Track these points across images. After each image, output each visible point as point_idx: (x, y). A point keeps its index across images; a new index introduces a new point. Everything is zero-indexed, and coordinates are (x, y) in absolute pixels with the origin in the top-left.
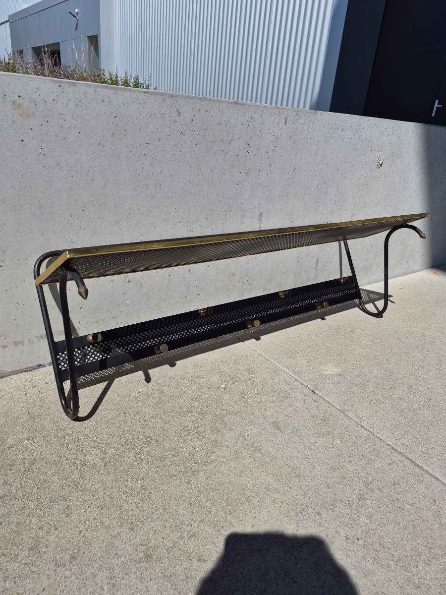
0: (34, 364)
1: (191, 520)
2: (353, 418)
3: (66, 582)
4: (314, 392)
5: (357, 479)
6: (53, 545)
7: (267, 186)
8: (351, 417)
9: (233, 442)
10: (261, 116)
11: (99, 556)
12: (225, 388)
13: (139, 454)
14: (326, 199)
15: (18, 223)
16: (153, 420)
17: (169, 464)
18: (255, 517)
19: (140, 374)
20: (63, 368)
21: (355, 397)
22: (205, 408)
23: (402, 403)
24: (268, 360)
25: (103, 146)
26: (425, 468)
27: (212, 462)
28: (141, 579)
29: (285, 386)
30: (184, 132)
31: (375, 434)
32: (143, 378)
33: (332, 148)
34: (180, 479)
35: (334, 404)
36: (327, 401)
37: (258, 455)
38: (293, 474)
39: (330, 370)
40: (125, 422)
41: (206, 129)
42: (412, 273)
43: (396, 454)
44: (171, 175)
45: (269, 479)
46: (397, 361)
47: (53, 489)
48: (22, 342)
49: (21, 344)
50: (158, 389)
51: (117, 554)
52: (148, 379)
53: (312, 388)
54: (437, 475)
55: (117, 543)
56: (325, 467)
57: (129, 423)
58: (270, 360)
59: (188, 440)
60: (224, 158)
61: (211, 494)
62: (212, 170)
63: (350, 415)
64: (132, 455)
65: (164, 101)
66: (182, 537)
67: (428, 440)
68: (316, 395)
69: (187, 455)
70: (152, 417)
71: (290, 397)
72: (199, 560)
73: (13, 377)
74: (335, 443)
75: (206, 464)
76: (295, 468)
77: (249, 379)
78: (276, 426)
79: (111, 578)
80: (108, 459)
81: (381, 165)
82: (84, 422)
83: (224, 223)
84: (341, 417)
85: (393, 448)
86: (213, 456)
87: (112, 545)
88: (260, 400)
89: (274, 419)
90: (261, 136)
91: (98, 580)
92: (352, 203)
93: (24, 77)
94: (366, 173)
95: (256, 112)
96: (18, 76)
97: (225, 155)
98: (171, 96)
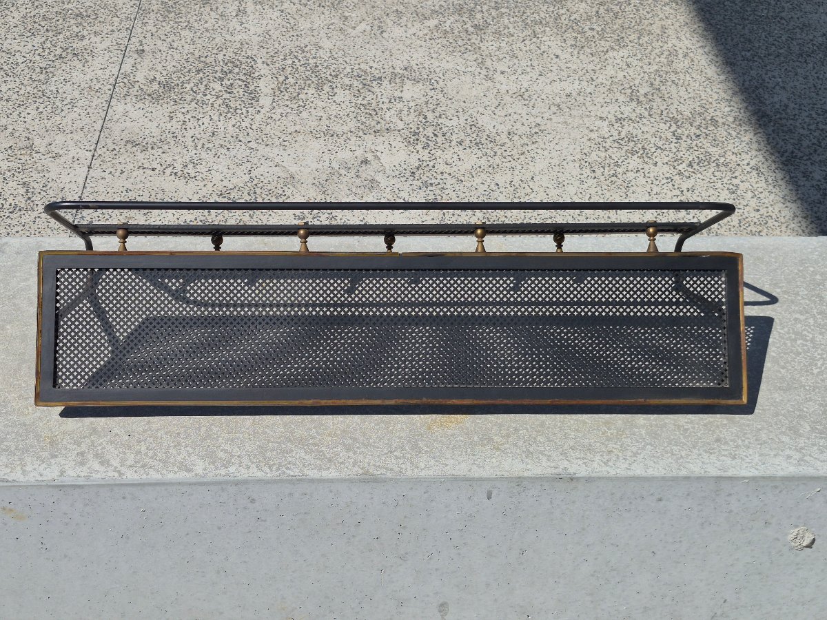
25: (128, 538)
81: (808, 547)
92: (711, 599)
93: (14, 486)
94: (754, 557)
95: (412, 489)
96: (6, 486)
97: (349, 539)
98: (236, 485)
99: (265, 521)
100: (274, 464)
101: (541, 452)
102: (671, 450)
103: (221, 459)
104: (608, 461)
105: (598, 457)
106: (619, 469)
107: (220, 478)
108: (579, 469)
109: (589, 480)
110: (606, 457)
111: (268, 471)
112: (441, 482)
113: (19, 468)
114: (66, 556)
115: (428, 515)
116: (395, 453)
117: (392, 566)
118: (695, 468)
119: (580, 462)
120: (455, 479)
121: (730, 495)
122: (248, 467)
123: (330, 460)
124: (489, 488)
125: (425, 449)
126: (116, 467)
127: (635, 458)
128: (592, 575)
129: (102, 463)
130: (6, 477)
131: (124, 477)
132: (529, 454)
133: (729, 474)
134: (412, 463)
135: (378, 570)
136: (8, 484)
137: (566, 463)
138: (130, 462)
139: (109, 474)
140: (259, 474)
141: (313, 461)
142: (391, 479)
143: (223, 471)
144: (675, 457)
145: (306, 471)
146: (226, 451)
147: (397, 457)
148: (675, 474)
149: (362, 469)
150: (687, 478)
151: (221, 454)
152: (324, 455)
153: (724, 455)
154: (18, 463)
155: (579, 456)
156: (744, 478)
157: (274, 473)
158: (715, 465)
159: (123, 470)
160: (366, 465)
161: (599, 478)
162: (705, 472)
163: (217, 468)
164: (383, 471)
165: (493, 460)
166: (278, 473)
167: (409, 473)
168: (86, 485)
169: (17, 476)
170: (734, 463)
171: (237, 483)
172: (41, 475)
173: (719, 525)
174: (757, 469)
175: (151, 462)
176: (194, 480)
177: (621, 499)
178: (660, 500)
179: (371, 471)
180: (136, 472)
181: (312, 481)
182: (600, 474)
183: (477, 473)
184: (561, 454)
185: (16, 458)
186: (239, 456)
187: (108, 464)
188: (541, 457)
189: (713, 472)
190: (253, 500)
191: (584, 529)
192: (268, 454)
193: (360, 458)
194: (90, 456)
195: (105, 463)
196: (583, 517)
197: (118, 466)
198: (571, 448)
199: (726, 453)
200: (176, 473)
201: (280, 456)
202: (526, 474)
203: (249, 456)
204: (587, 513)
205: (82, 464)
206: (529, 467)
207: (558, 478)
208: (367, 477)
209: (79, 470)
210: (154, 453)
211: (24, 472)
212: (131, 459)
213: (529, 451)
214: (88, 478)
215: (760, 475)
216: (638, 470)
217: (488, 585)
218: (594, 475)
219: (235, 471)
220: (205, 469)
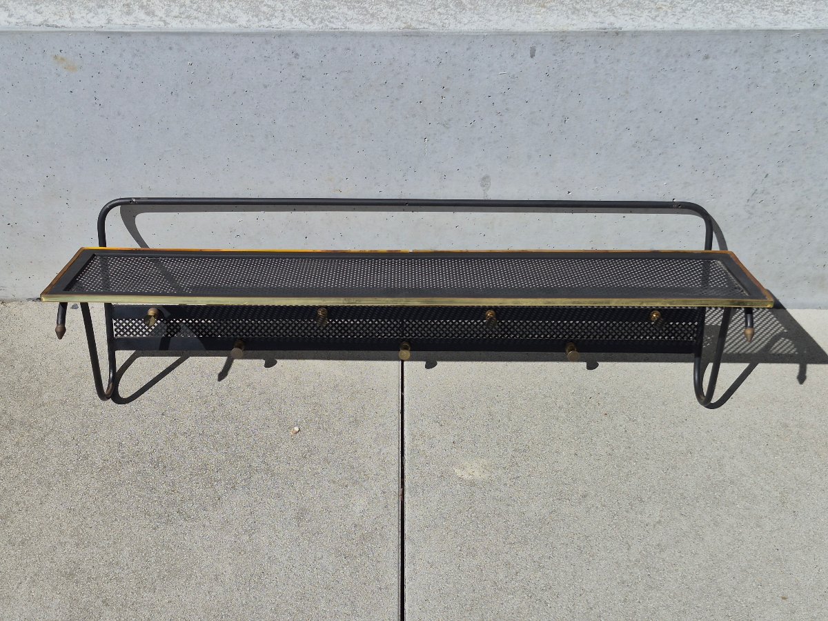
1: (127, 565)
3: (7, 558)
4: (402, 494)
6: (16, 523)
7: (496, 142)
11: (40, 552)
14: (664, 164)
15: (80, 168)
18: (179, 596)
20: (119, 336)
24: (401, 412)
25: (177, 95)
28: (55, 588)
30: (307, 77)
31: (406, 588)
33: (674, 87)
35: (407, 523)
39: (470, 470)
40: (156, 426)
41: (350, 72)
44: (292, 126)
45: (229, 569)
47: (47, 471)
51: (52, 559)
55: (59, 550)
60: (392, 106)
61: (164, 551)
65: (267, 42)
66: (107, 575)
68: (398, 498)
72: (103, 602)
75: (187, 518)
76: (266, 573)
77: (340, 433)
78: (300, 515)
79: (36, 575)
85: (401, 615)
87: (54, 548)
88: (319, 471)
91: (28, 570)
92: (753, 173)
93: (63, 32)
94: (798, 125)
95: (454, 44)
96: (56, 32)
97: (392, 102)
98: (279, 36)
99: (309, 79)
100: (316, 19)
101: (589, 10)
102: (722, 6)
103: (264, 13)
104: (656, 17)
105: (646, 13)
106: (667, 23)
107: (264, 30)
108: (625, 22)
109: (635, 34)
110: (654, 13)
111: (311, 24)
112: (484, 37)
113: (67, 16)
114: (119, 114)
115: (471, 76)
116: (439, 10)
117: (435, 134)
118: (745, 22)
119: (627, 18)
120: (499, 34)
121: (779, 51)
122: (291, 20)
123: (373, 15)
124: (532, 43)
125: (469, 6)
126: (161, 18)
127: (684, 14)
128: (634, 146)
129: (148, 14)
130: (55, 23)
131: (169, 26)
132: (575, 11)
133: (780, 27)
134: (455, 18)
135: (422, 138)
136: (58, 29)
137: (612, 19)
138: (173, 14)
139: (154, 23)
140: (302, 27)
141: (355, 16)
142: (433, 33)
143: (266, 23)
144: (725, 13)
145: (348, 25)
146: (269, 6)
147: (440, 14)
148: (723, 27)
149: (405, 23)
150: (736, 32)
151: (265, 9)
152: (367, 11)
153: (777, 11)
154: (66, 11)
155: (626, 12)
156: (794, 31)
157: (316, 26)
158: (766, 19)
159: (168, 20)
160: (409, 20)
161: (646, 32)
162: (755, 25)
163: (260, 20)
164: (426, 25)
165: (538, 16)
166: (320, 26)
167: (452, 27)
168: (133, 33)
169: (66, 22)
170: (786, 18)
171: (280, 35)
172: (89, 22)
173: (765, 87)
174: (809, 23)
175: (195, 14)
176: (237, 30)
177: (667, 56)
178: (707, 57)
179: (413, 25)
180: (181, 22)
181: (354, 34)
182: (648, 29)
183: (520, 27)
184: (608, 11)
185: (64, 7)
186: (282, 11)
187: (153, 14)
188: (587, 13)
189: (763, 25)
190: (297, 54)
191: (627, 92)
192: (311, 9)
193: (403, 14)
194: (136, 7)
195: (150, 13)
196: (627, 78)
197: (164, 16)
198: (619, 5)
199: (779, 8)
200: (219, 23)
201: (323, 11)
202: (570, 29)
203: (292, 11)
204: (631, 73)
205: (128, 13)
206: (574, 22)
207: (604, 33)
208: (410, 30)
209: (125, 19)
210: (198, 6)
211: (72, 19)
212: (176, 10)
213: (575, 8)
214: (134, 25)
215: (812, 28)
216: (686, 25)
217: (529, 157)
218: (640, 29)
219: (279, 23)
220: (249, 21)
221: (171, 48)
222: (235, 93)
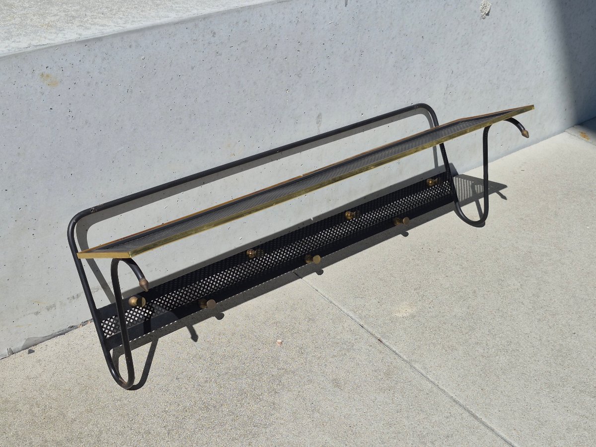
0: (66, 327)
2: (420, 369)
4: (381, 342)
5: (411, 433)
7: (326, 82)
8: (417, 368)
9: (291, 403)
10: (313, 7)
12: (281, 343)
13: (199, 420)
14: (408, 76)
15: (49, 190)
16: (208, 385)
17: (230, 428)
19: (185, 330)
20: (108, 336)
21: (426, 344)
22: (261, 368)
23: (477, 349)
24: (331, 302)
25: (132, 92)
26: (484, 420)
27: (270, 425)
29: (349, 337)
30: (220, 52)
31: (440, 386)
32: (190, 336)
33: (413, 14)
34: (242, 442)
35: (401, 354)
36: (393, 351)
37: (317, 415)
38: (350, 431)
39: (404, 310)
40: (180, 388)
41: (246, 41)
42: (548, 137)
43: (457, 407)
44: (207, 101)
46: (486, 293)
48: (54, 306)
49: (54, 308)
50: (208, 348)
52: (195, 337)
53: (379, 337)
54: (493, 426)
56: (382, 422)
57: (184, 389)
58: (334, 302)
59: (245, 404)
60: (269, 66)
62: (255, 83)
63: (417, 366)
64: (192, 421)
65: (196, 25)
67: (495, 391)
68: (382, 345)
69: (246, 419)
70: (206, 381)
71: (354, 350)
73: (47, 342)
74: (396, 398)
75: (266, 426)
76: (352, 426)
77: (308, 330)
78: (336, 383)
80: (170, 427)
81: (488, 14)
82: (138, 390)
83: (272, 138)
84: (406, 369)
85: (454, 401)
86: (272, 419)
88: (319, 355)
89: (334, 376)
90: (314, 29)
93: (51, 47)
95: (306, 4)
96: (45, 48)
97: (270, 63)
98: (204, 19)
99: (221, 55)
114: (86, 122)
117: (293, 84)
128: (394, 66)
130: (40, 44)
135: (285, 90)
143: (190, 13)
172: (65, 38)
176: (177, 20)
190: (214, 33)
191: (391, 24)
196: (392, 12)
211: (50, 40)
217: (343, 90)
221: (130, 47)
222: (172, 79)
